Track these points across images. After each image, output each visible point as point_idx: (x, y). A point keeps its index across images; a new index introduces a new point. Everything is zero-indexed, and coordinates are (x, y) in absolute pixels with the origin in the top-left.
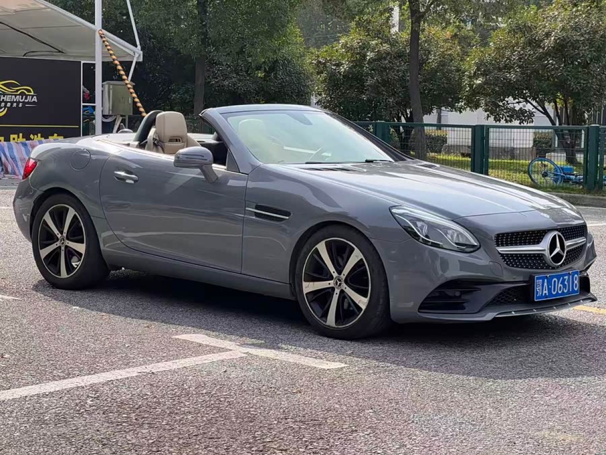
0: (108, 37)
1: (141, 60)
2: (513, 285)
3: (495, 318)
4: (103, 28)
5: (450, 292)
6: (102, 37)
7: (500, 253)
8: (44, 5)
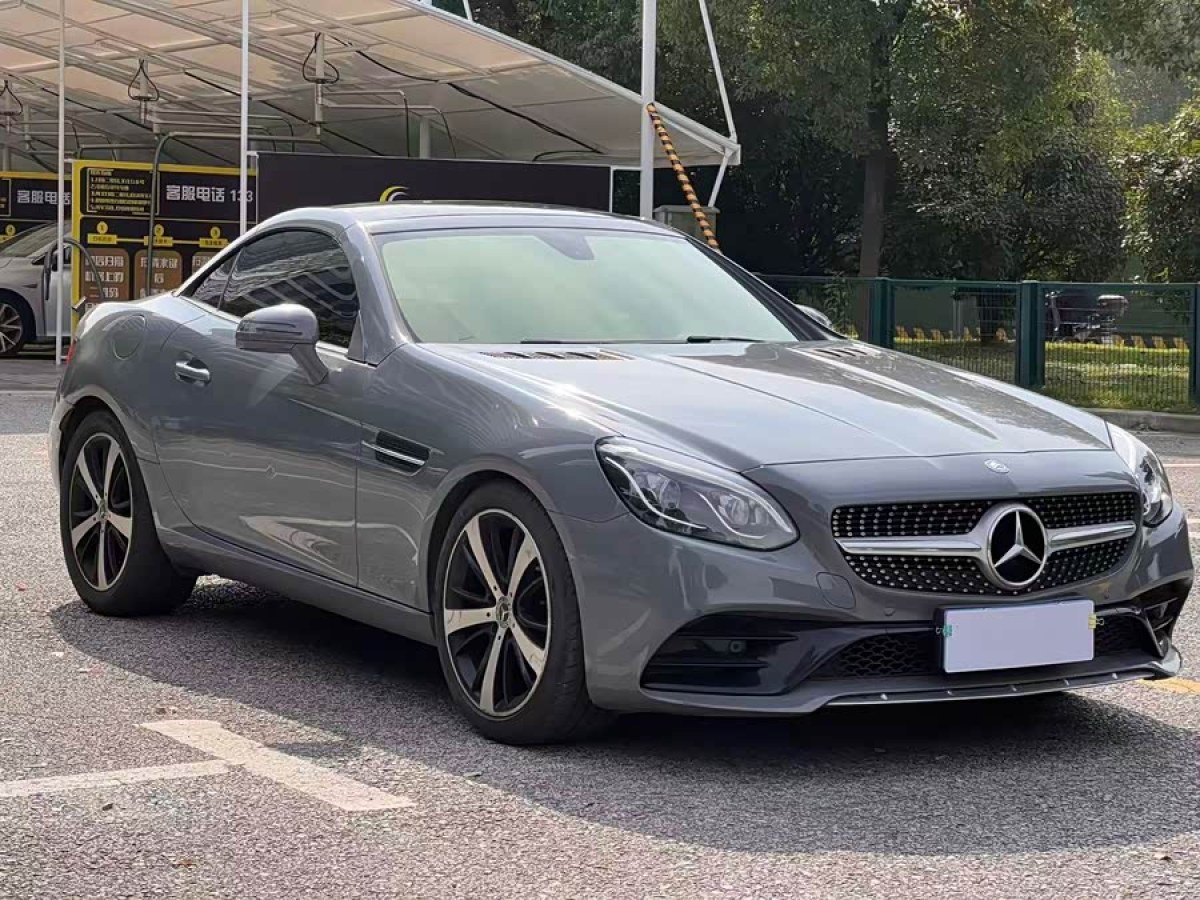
0: (666, 117)
1: (738, 162)
2: (883, 631)
3: (824, 709)
4: (657, 99)
5: (719, 644)
6: (653, 118)
7: (845, 554)
8: (537, 57)
